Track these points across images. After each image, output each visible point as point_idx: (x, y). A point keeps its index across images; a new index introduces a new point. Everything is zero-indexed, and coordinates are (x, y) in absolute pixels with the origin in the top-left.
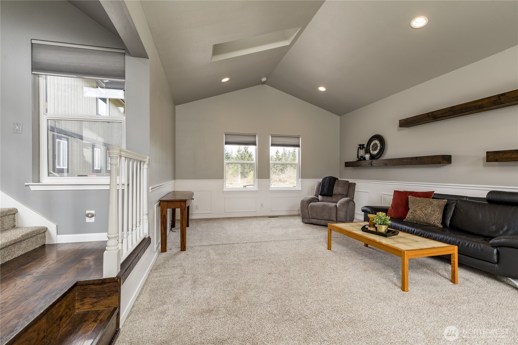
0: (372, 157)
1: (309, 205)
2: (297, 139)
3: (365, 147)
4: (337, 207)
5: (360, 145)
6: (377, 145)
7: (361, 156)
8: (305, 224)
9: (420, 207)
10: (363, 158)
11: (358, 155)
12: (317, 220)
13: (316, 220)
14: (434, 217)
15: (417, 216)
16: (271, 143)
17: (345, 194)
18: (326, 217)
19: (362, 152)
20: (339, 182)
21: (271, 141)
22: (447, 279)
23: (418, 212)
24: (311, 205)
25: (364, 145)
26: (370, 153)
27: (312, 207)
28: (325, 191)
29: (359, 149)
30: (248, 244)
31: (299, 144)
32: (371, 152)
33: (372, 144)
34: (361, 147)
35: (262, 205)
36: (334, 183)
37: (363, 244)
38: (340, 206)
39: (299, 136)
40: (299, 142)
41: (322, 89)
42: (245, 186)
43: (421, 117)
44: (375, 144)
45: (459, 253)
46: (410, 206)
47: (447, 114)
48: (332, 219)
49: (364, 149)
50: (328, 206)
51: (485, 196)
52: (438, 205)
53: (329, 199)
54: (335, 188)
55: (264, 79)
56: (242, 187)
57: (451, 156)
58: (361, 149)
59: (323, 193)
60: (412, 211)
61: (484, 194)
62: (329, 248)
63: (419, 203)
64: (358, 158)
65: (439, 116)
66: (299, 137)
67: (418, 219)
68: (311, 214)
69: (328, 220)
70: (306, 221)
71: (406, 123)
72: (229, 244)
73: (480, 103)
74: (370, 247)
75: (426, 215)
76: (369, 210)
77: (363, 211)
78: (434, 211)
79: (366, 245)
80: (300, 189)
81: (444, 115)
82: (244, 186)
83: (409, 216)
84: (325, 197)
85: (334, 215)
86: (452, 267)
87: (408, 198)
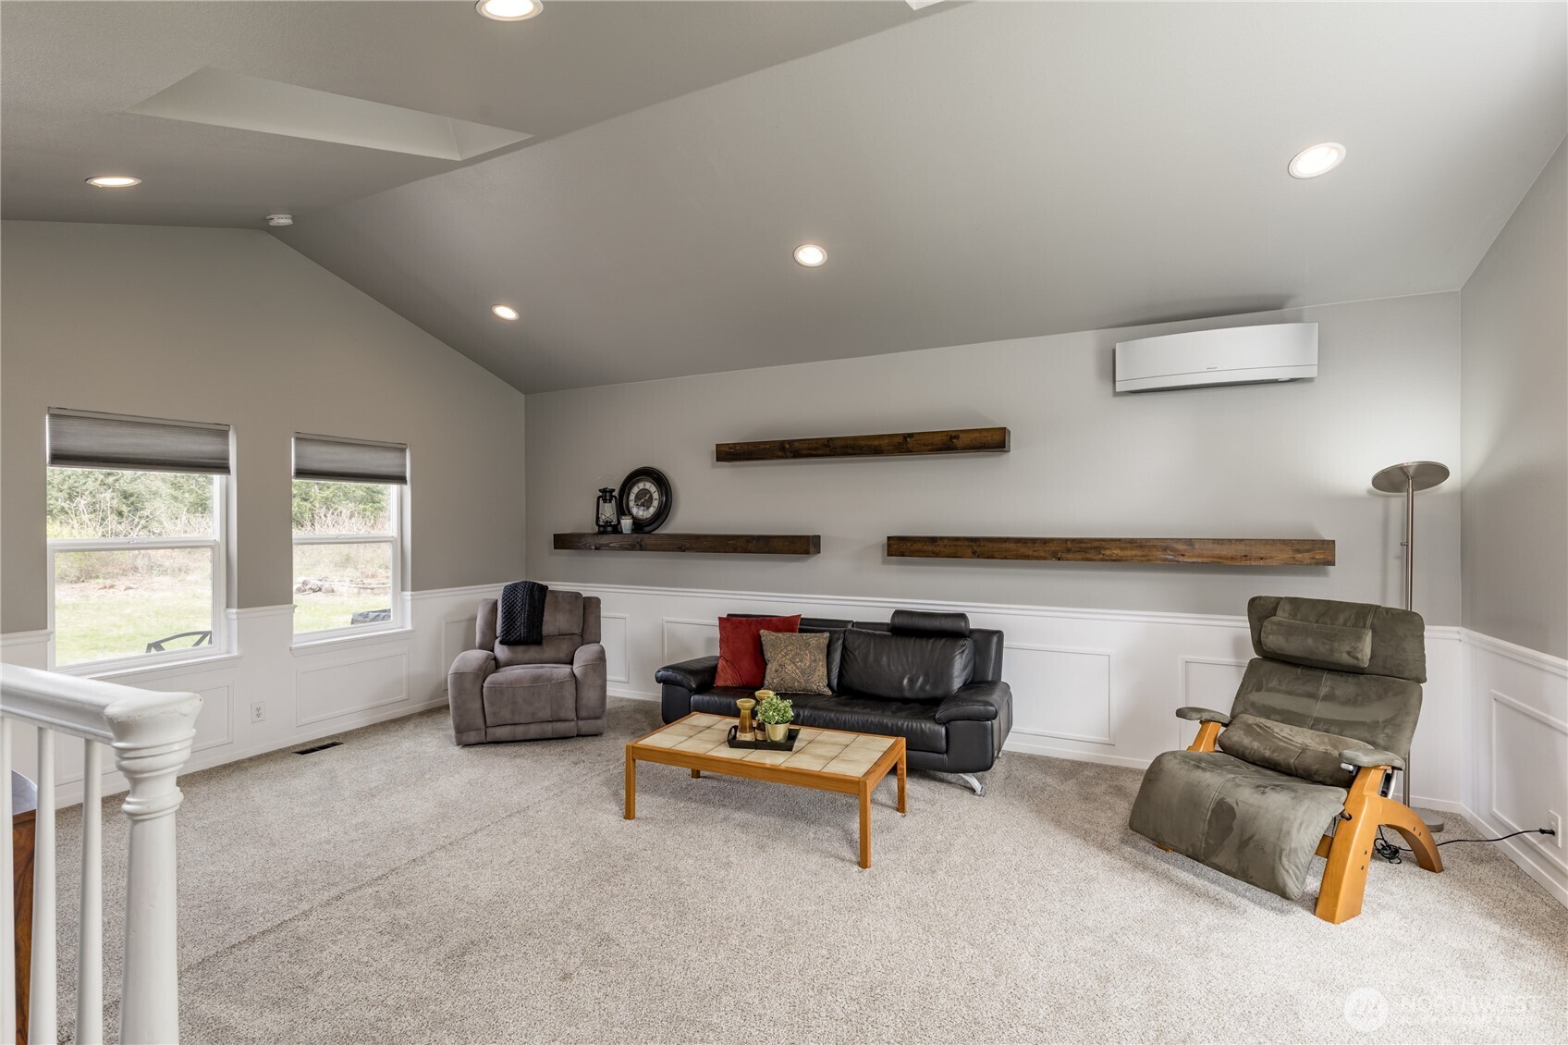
0: (639, 525)
1: (485, 685)
2: (398, 454)
3: (615, 497)
4: (575, 675)
5: (604, 491)
6: (651, 497)
7: (607, 522)
8: (466, 749)
9: (791, 656)
10: (611, 526)
11: (598, 518)
12: (513, 727)
13: (509, 728)
14: (817, 673)
15: (787, 677)
16: (296, 464)
17: (576, 632)
18: (546, 714)
19: (608, 511)
20: (556, 597)
21: (297, 457)
22: (890, 807)
23: (789, 668)
24: (492, 683)
25: (614, 490)
26: (630, 513)
27: (498, 689)
28: (521, 631)
29: (601, 502)
30: (348, 898)
31: (405, 472)
32: (635, 511)
33: (635, 490)
34: (605, 495)
35: (258, 710)
36: (544, 603)
37: (689, 771)
38: (585, 674)
39: (404, 446)
40: (404, 466)
41: (506, 312)
42: (157, 645)
43: (768, 446)
44: (645, 492)
45: (907, 749)
46: (768, 655)
47: (820, 452)
48: (562, 715)
49: (613, 502)
50: (549, 679)
51: (887, 619)
52: (818, 647)
53: (533, 652)
54: (547, 617)
55: (282, 220)
56: (142, 651)
57: (819, 537)
58: (605, 501)
59: (514, 637)
60: (777, 667)
61: (886, 618)
62: (629, 814)
63: (786, 647)
64: (597, 524)
65: (805, 452)
66: (403, 450)
67: (790, 685)
68: (495, 714)
69: (549, 721)
70: (473, 737)
71: (729, 454)
72: (263, 933)
73: (876, 443)
74: (705, 777)
75: (803, 672)
76: (679, 677)
77: (659, 680)
78: (815, 661)
79: (696, 774)
80: (409, 627)
81: (814, 453)
82: (150, 647)
83: (773, 679)
84: (521, 649)
85: (570, 703)
86: (899, 780)
87: (759, 637)
